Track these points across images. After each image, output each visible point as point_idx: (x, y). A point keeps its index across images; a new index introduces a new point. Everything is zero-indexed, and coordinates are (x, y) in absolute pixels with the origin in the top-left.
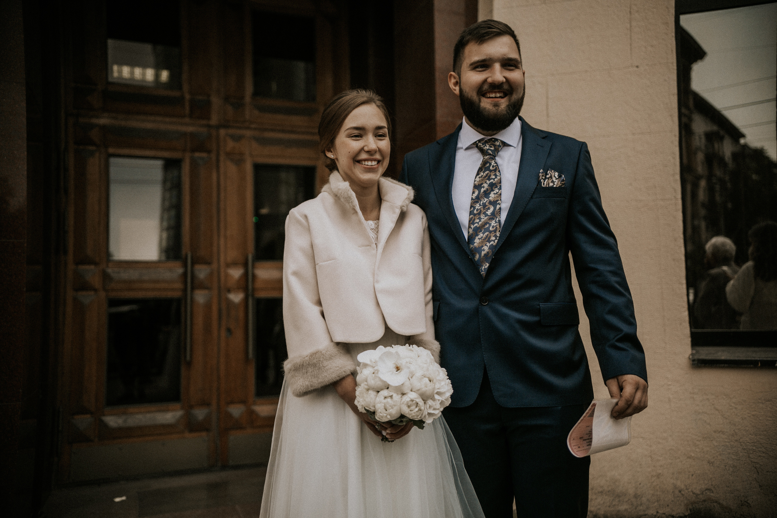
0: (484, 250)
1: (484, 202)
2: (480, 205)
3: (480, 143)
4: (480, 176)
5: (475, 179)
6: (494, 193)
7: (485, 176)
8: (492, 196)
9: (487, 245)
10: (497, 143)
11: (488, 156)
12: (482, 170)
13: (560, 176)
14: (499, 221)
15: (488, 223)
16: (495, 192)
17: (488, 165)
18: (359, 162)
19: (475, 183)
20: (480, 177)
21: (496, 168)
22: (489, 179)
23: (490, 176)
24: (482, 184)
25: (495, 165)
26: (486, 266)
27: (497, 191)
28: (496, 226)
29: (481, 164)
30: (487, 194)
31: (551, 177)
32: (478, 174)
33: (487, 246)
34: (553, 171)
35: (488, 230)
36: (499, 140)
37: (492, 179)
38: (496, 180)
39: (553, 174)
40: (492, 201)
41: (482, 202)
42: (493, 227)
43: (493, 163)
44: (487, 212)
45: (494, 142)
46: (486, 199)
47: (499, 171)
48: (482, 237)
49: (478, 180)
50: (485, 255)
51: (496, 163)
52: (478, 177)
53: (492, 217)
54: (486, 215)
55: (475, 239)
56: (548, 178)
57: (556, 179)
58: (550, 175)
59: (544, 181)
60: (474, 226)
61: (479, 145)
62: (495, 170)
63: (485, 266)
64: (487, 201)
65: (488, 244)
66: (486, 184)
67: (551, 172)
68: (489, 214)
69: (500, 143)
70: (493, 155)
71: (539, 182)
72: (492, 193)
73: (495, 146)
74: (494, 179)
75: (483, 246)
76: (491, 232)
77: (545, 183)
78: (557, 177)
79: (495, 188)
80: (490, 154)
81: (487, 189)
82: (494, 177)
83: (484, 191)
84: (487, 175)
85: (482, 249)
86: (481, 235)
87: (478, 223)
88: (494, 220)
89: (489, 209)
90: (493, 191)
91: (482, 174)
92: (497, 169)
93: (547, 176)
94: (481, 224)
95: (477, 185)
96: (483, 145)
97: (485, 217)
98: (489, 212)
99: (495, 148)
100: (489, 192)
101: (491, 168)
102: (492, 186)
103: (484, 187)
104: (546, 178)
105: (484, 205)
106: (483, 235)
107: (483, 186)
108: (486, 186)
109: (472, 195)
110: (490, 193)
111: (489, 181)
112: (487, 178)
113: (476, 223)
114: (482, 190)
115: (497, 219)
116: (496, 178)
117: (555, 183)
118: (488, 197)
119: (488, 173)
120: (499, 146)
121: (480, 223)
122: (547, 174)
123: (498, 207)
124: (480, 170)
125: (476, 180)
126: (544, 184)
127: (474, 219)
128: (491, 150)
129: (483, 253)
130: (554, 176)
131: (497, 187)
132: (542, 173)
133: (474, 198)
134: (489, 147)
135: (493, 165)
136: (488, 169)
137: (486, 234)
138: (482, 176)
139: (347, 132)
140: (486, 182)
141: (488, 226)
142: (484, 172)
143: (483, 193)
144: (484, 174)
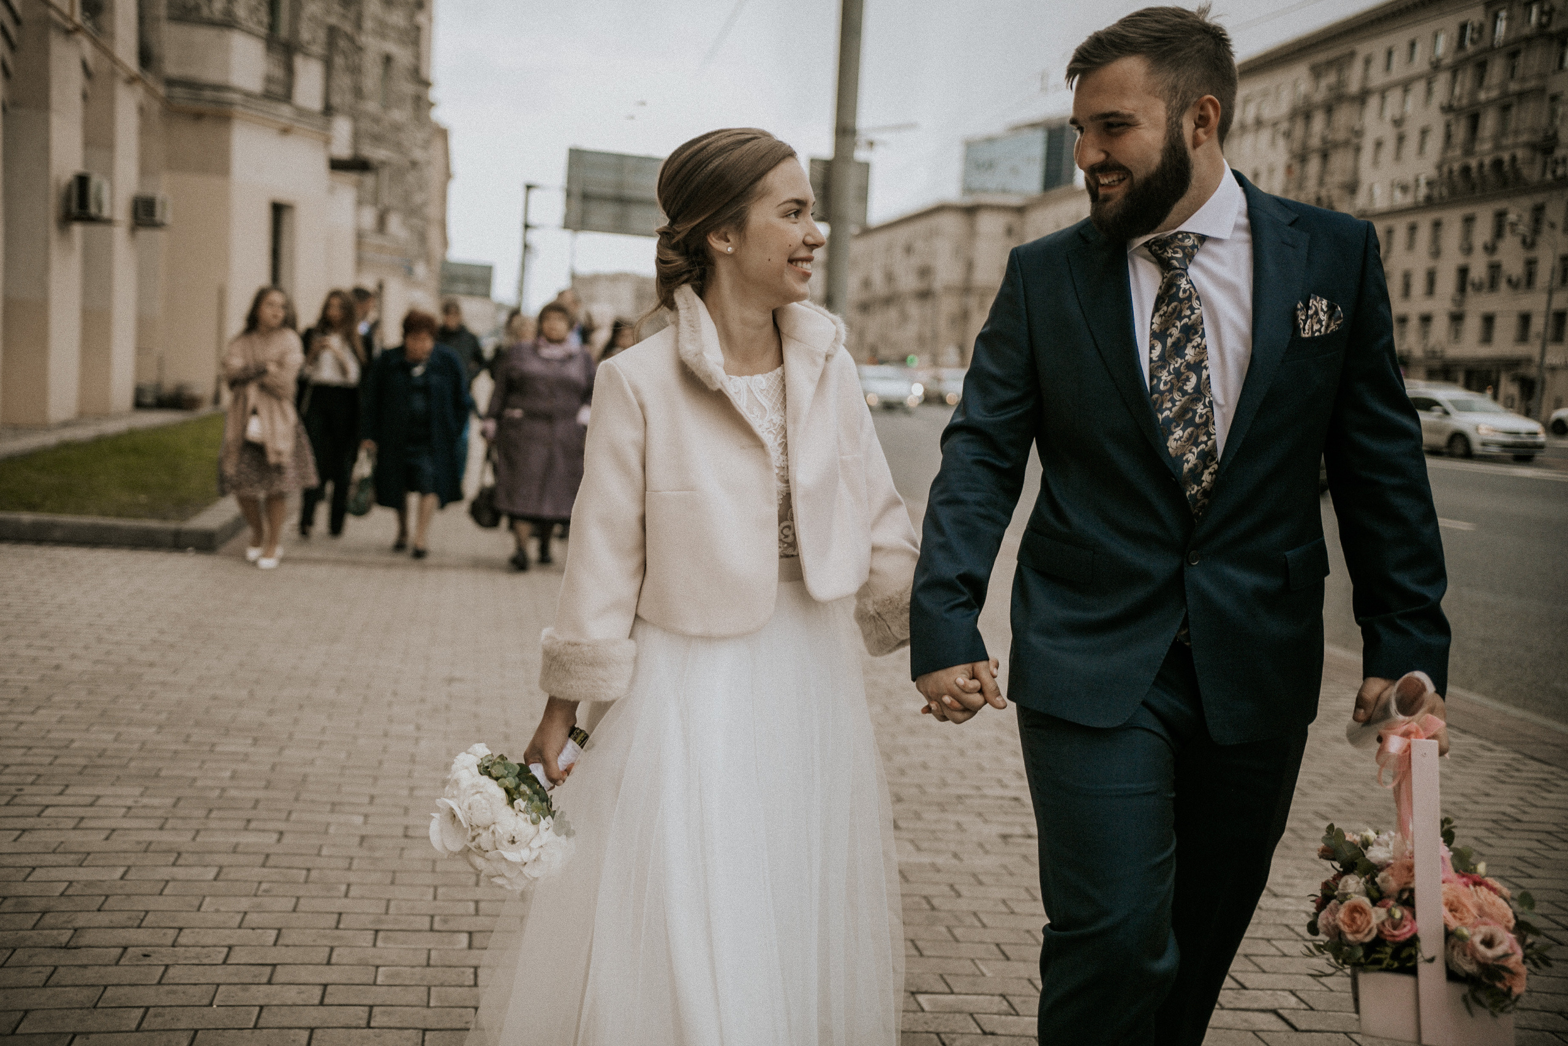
0: (1188, 462)
1: (1177, 366)
2: (1170, 373)
4: (1161, 312)
5: (1152, 319)
6: (1193, 347)
7: (1171, 313)
8: (1190, 353)
9: (1192, 451)
10: (1189, 242)
11: (1172, 273)
12: (1164, 302)
13: (1331, 308)
14: (1212, 403)
15: (1192, 410)
16: (1196, 344)
17: (1174, 290)
18: (793, 262)
19: (1152, 328)
20: (1161, 316)
21: (1191, 292)
22: (1180, 319)
23: (1181, 311)
24: (1168, 329)
25: (1188, 286)
26: (1193, 490)
27: (1199, 340)
28: (1206, 414)
29: (1160, 288)
30: (1178, 349)
31: (1316, 313)
32: (1157, 309)
33: (1194, 453)
34: (1318, 298)
35: (1192, 423)
36: (1191, 235)
37: (1185, 316)
38: (1193, 317)
39: (1319, 306)
40: (1192, 362)
41: (1172, 367)
42: (1201, 416)
43: (1183, 284)
44: (1185, 388)
45: (1182, 240)
46: (1180, 361)
47: (1198, 298)
48: (1181, 438)
49: (1158, 322)
50: (1190, 470)
51: (1190, 282)
52: (1157, 315)
53: (1196, 396)
54: (1184, 393)
55: (1168, 440)
56: (1312, 317)
57: (1325, 313)
58: (1314, 308)
59: (1305, 324)
60: (1164, 415)
61: (1153, 249)
62: (1189, 298)
63: (1190, 491)
64: (1181, 364)
65: (1195, 450)
66: (1175, 329)
67: (1315, 303)
68: (1190, 391)
69: (1193, 240)
70: (1183, 268)
71: (1296, 329)
72: (1189, 345)
73: (1183, 248)
74: (1189, 317)
75: (1184, 454)
76: (1197, 426)
77: (1307, 327)
78: (1325, 309)
79: (1194, 334)
80: (1177, 268)
81: (1179, 339)
82: (1188, 312)
83: (1174, 344)
84: (1174, 309)
85: (1184, 459)
86: (1179, 433)
87: (1170, 409)
88: (1204, 403)
89: (1188, 379)
90: (1190, 341)
91: (1165, 308)
92: (1193, 295)
93: (1310, 312)
94: (1176, 411)
95: (1158, 331)
96: (1160, 249)
97: (1183, 396)
98: (1190, 387)
99: (1184, 253)
100: (1182, 344)
101: (1181, 295)
102: (1188, 332)
103: (1171, 335)
104: (1307, 317)
105: (1178, 373)
106: (1182, 431)
107: (1171, 333)
108: (1175, 332)
109: (1151, 353)
110: (1185, 347)
111: (1180, 322)
112: (1175, 315)
113: (1167, 409)
114: (1170, 341)
115: (1207, 400)
117: (1324, 323)
118: (1183, 356)
119: (1176, 307)
120: (1194, 247)
121: (1174, 409)
122: (1308, 308)
123: (1204, 373)
124: (1160, 300)
125: (1154, 321)
126: (1304, 330)
127: (1162, 403)
128: (1176, 259)
129: (1186, 467)
130: (1322, 310)
131: (1196, 332)
132: (1302, 309)
133: (1155, 359)
134: (1172, 252)
135: (1185, 287)
136: (1175, 298)
137: (1189, 430)
138: (1165, 313)
139: (782, 208)
140: (1174, 326)
141: (1190, 414)
142: (1168, 305)
143: (1172, 346)
144: (1168, 308)
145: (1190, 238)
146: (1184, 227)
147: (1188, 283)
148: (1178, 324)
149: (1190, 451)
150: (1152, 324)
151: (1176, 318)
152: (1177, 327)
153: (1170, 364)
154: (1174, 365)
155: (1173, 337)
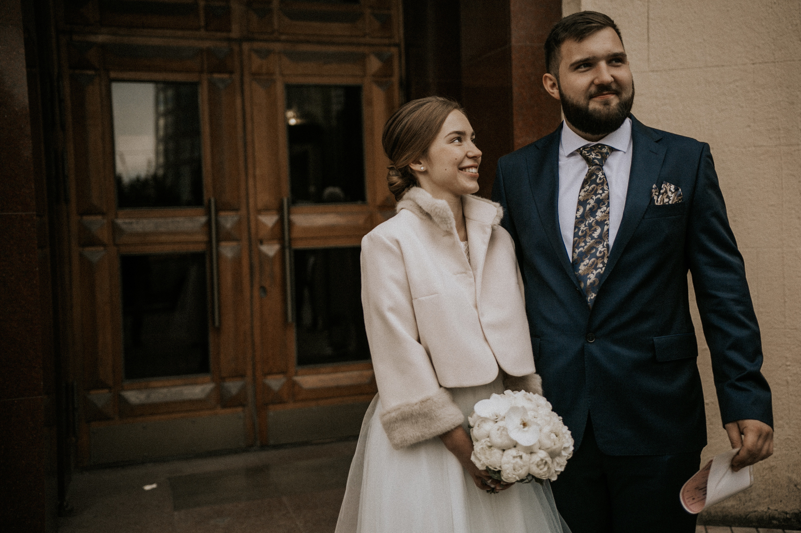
0: (590, 279)
1: (590, 222)
2: (586, 226)
3: (585, 151)
4: (585, 189)
5: (580, 193)
6: (601, 212)
7: (590, 190)
8: (599, 214)
9: (593, 272)
10: (604, 150)
11: (594, 167)
12: (587, 183)
13: (676, 190)
14: (608, 245)
15: (595, 247)
16: (603, 210)
17: (594, 177)
18: (462, 169)
19: (579, 198)
20: (585, 191)
21: (604, 180)
22: (596, 194)
23: (597, 190)
24: (588, 200)
25: (602, 176)
26: (592, 296)
27: (605, 208)
28: (603, 251)
29: (586, 175)
30: (593, 212)
31: (666, 192)
32: (583, 187)
33: (594, 274)
34: (668, 184)
35: (594, 255)
36: (606, 147)
37: (599, 194)
38: (603, 195)
39: (668, 188)
40: (599, 221)
41: (587, 222)
42: (600, 252)
43: (600, 175)
44: (593, 235)
45: (601, 149)
46: (592, 219)
47: (607, 184)
48: (588, 264)
49: (583, 195)
50: (591, 283)
51: (604, 174)
52: (583, 190)
53: (599, 240)
54: (593, 238)
55: (580, 265)
56: (663, 194)
57: (672, 193)
58: (664, 189)
59: (658, 198)
60: (579, 250)
61: (583, 153)
62: (602, 184)
63: (590, 297)
64: (593, 221)
65: (595, 272)
66: (592, 200)
67: (665, 186)
68: (596, 237)
69: (607, 150)
70: (600, 165)
71: (652, 200)
72: (599, 211)
73: (602, 154)
74: (601, 194)
75: (588, 274)
76: (597, 258)
77: (659, 200)
78: (673, 191)
79: (603, 205)
80: (596, 165)
81: (593, 206)
82: (601, 192)
83: (590, 209)
84: (593, 189)
85: (588, 277)
86: (586, 261)
87: (583, 247)
88: (601, 244)
89: (595, 230)
90: (600, 208)
91: (588, 187)
92: (604, 182)
93: (662, 191)
94: (587, 249)
95: (582, 200)
96: (588, 153)
97: (591, 240)
98: (596, 235)
99: (602, 156)
100: (595, 209)
101: (598, 181)
102: (600, 203)
103: (589, 204)
104: (660, 193)
105: (590, 226)
106: (589, 261)
107: (589, 202)
108: (592, 202)
109: (577, 213)
110: (596, 211)
111: (596, 196)
112: (592, 193)
113: (581, 247)
115: (605, 243)
116: (603, 192)
117: (671, 198)
118: (594, 216)
119: (594, 187)
120: (607, 153)
121: (585, 247)
122: (660, 189)
123: (606, 228)
124: (585, 182)
126: (657, 201)
127: (579, 243)
128: (597, 159)
129: (589, 282)
130: (670, 190)
131: (604, 204)
132: (656, 188)
133: (578, 217)
134: (595, 155)
135: (600, 177)
136: (594, 182)
137: (593, 260)
138: (587, 190)
140: (592, 198)
141: (594, 251)
142: (590, 186)
143: (589, 210)
144: (589, 187)
147: (603, 175)
148: (594, 198)
149: (592, 273)
150: (579, 196)
151: (593, 194)
153: (586, 220)
154: (589, 221)
155: (590, 205)
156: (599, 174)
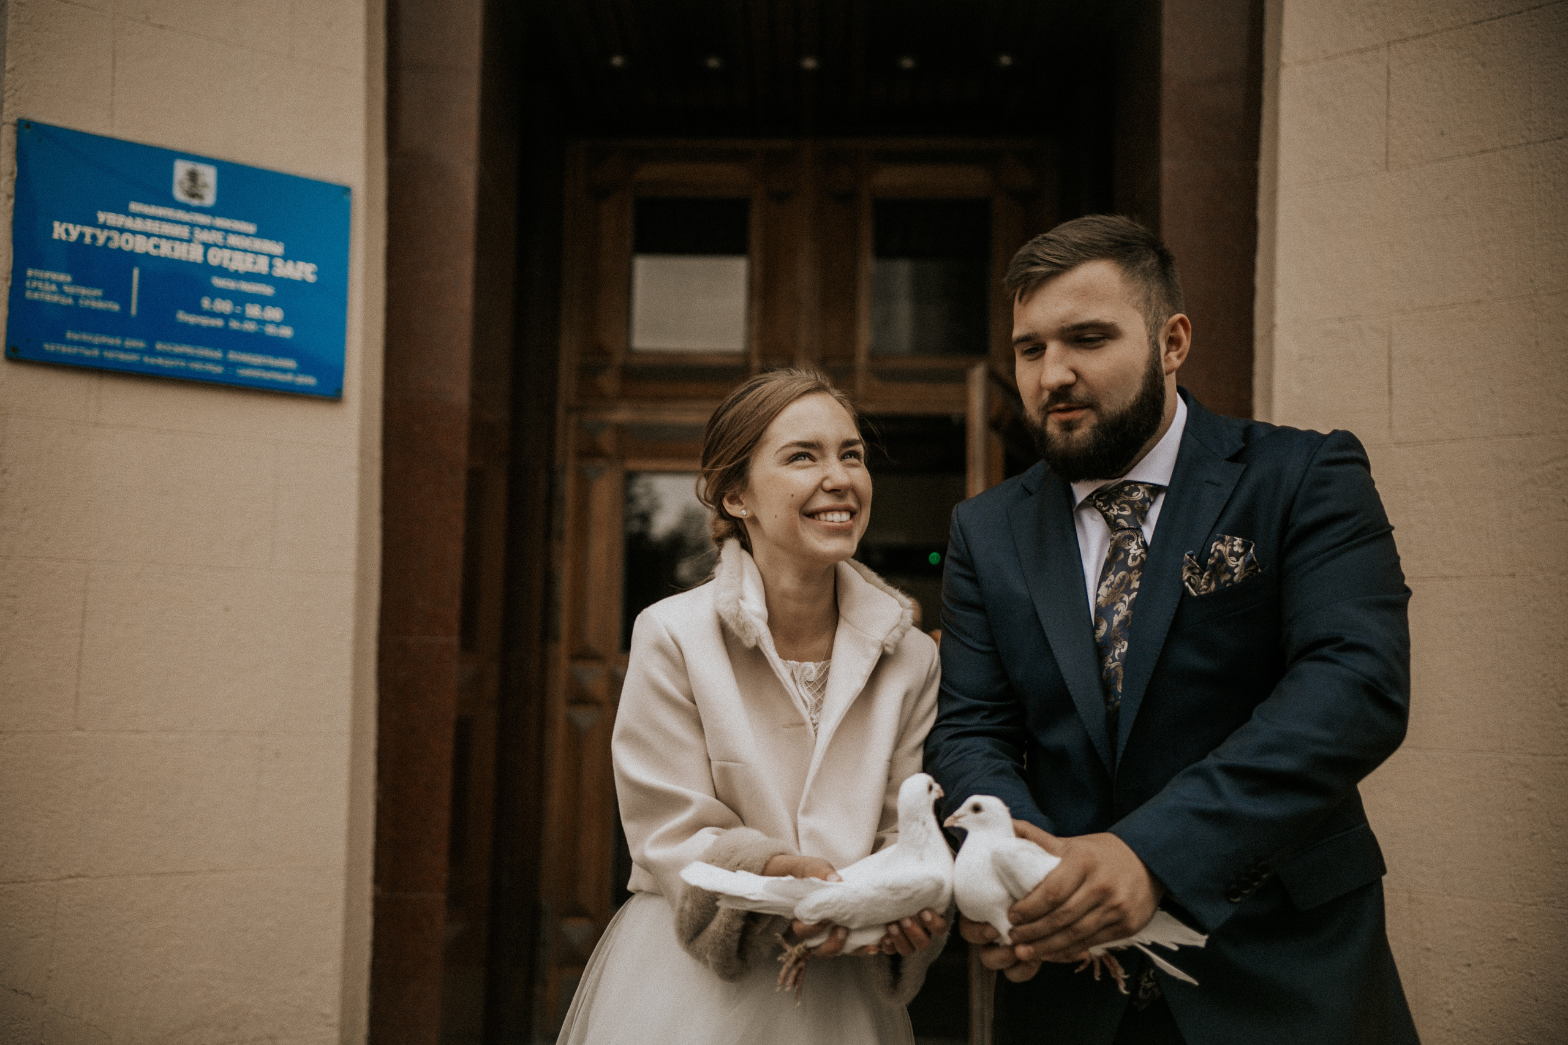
1: (1124, 650)
2: (1115, 660)
3: (1100, 501)
4: (1108, 582)
5: (1098, 590)
7: (1117, 583)
10: (1138, 496)
11: (1119, 534)
12: (1111, 567)
17: (1122, 556)
18: (813, 515)
19: (1098, 601)
20: (1107, 586)
21: (1143, 559)
22: (1129, 591)
23: (1130, 582)
24: (1114, 604)
25: (1140, 551)
32: (1103, 578)
36: (1140, 487)
37: (1136, 589)
41: (1117, 652)
43: (1134, 548)
45: (1130, 494)
49: (1105, 594)
51: (1143, 545)
52: (1101, 585)
59: (1201, 579)
61: (1097, 505)
62: (1141, 567)
66: (1122, 604)
69: (1144, 493)
70: (1132, 529)
73: (1131, 504)
80: (1124, 529)
81: (1126, 617)
82: (1140, 584)
83: (1122, 623)
84: (1122, 580)
91: (1112, 577)
92: (1145, 563)
95: (1103, 606)
96: (1104, 505)
99: (1133, 509)
101: (1130, 562)
103: (1118, 613)
104: (1204, 568)
107: (1117, 609)
108: (1123, 608)
109: (1095, 633)
111: (1129, 596)
112: (1122, 589)
114: (1116, 619)
119: (1125, 576)
120: (1144, 501)
125: (1099, 592)
134: (1118, 510)
135: (1134, 554)
136: (1123, 565)
138: (1112, 583)
139: (781, 454)
140: (1121, 600)
142: (1115, 574)
143: (1118, 626)
144: (1115, 577)
145: (1139, 490)
146: (1131, 477)
147: (1139, 547)
148: (1127, 598)
150: (1098, 596)
151: (1124, 592)
152: (1125, 602)
153: (1115, 648)
154: (1120, 649)
155: (1120, 615)
156: (1130, 549)
